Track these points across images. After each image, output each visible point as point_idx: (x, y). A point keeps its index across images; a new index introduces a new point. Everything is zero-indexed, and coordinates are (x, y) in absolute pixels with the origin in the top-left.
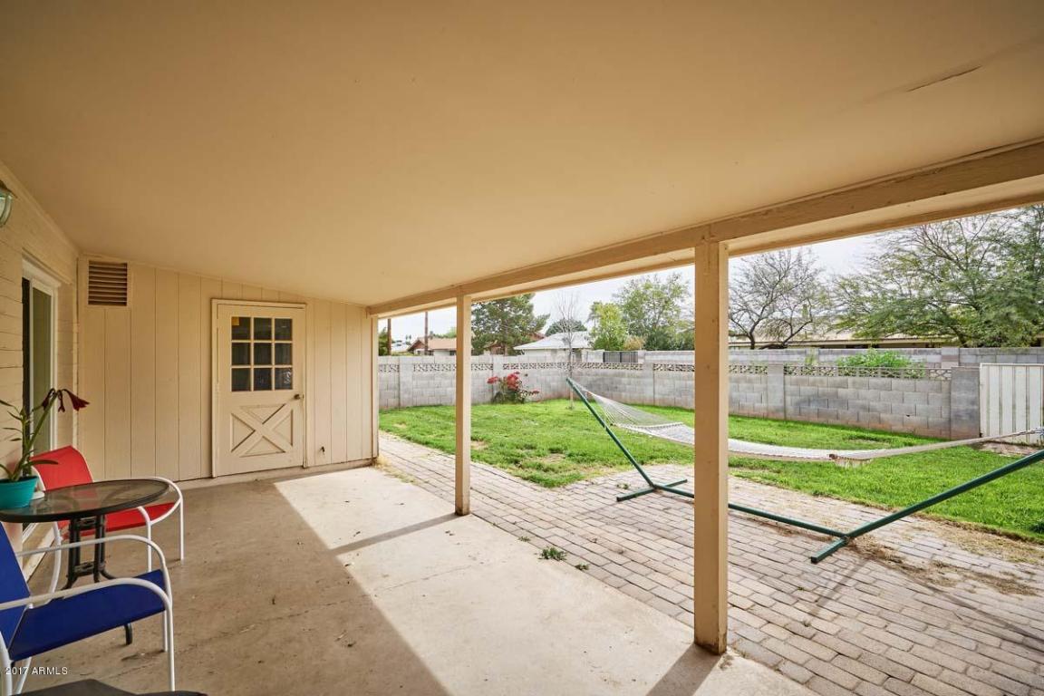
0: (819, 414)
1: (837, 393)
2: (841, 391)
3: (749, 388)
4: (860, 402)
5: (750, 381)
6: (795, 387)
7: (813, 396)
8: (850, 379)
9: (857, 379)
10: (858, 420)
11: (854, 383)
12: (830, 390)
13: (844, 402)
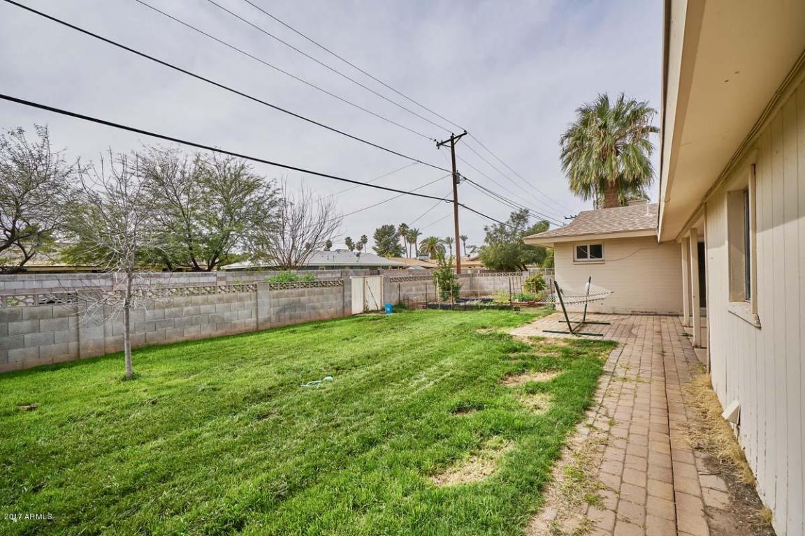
0: (290, 318)
1: (300, 300)
2: (302, 299)
3: (240, 307)
4: (311, 304)
5: (241, 299)
6: (276, 300)
7: (287, 305)
8: (306, 290)
9: (310, 289)
10: (310, 317)
11: (308, 292)
12: (296, 299)
13: (302, 306)
